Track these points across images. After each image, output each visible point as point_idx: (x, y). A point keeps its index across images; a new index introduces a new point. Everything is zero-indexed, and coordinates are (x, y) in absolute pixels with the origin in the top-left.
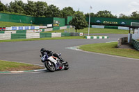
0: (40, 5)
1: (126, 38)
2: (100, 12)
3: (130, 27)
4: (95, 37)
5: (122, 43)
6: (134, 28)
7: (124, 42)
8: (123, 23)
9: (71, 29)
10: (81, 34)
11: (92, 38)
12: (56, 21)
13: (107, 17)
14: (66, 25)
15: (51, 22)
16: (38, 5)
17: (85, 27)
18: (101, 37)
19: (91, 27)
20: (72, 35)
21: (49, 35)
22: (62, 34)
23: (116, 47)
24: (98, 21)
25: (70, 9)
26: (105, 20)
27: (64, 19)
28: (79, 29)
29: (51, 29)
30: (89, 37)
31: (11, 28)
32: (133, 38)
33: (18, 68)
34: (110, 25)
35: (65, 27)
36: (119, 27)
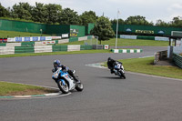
0: (52, 8)
1: (165, 52)
2: (131, 18)
3: (171, 38)
4: (125, 51)
5: (160, 59)
6: (176, 38)
7: (163, 56)
8: (161, 32)
9: (93, 40)
10: (106, 47)
11: (121, 51)
12: (73, 29)
13: (140, 24)
14: (86, 34)
15: (67, 31)
16: (49, 9)
17: (111, 37)
18: (132, 51)
19: (119, 37)
20: (94, 48)
21: (64, 48)
22: (81, 47)
23: (153, 63)
24: (129, 30)
25: (91, 13)
26: (137, 28)
27: (84, 27)
28: (104, 40)
29: (68, 40)
30: (116, 51)
31: (14, 39)
32: (174, 52)
33: (23, 92)
34: (145, 35)
35: (86, 38)
36: (156, 38)
